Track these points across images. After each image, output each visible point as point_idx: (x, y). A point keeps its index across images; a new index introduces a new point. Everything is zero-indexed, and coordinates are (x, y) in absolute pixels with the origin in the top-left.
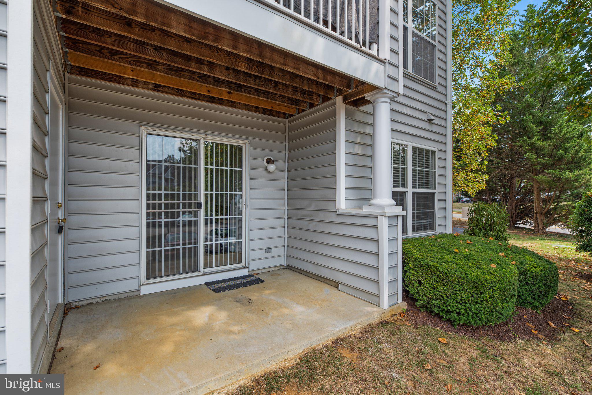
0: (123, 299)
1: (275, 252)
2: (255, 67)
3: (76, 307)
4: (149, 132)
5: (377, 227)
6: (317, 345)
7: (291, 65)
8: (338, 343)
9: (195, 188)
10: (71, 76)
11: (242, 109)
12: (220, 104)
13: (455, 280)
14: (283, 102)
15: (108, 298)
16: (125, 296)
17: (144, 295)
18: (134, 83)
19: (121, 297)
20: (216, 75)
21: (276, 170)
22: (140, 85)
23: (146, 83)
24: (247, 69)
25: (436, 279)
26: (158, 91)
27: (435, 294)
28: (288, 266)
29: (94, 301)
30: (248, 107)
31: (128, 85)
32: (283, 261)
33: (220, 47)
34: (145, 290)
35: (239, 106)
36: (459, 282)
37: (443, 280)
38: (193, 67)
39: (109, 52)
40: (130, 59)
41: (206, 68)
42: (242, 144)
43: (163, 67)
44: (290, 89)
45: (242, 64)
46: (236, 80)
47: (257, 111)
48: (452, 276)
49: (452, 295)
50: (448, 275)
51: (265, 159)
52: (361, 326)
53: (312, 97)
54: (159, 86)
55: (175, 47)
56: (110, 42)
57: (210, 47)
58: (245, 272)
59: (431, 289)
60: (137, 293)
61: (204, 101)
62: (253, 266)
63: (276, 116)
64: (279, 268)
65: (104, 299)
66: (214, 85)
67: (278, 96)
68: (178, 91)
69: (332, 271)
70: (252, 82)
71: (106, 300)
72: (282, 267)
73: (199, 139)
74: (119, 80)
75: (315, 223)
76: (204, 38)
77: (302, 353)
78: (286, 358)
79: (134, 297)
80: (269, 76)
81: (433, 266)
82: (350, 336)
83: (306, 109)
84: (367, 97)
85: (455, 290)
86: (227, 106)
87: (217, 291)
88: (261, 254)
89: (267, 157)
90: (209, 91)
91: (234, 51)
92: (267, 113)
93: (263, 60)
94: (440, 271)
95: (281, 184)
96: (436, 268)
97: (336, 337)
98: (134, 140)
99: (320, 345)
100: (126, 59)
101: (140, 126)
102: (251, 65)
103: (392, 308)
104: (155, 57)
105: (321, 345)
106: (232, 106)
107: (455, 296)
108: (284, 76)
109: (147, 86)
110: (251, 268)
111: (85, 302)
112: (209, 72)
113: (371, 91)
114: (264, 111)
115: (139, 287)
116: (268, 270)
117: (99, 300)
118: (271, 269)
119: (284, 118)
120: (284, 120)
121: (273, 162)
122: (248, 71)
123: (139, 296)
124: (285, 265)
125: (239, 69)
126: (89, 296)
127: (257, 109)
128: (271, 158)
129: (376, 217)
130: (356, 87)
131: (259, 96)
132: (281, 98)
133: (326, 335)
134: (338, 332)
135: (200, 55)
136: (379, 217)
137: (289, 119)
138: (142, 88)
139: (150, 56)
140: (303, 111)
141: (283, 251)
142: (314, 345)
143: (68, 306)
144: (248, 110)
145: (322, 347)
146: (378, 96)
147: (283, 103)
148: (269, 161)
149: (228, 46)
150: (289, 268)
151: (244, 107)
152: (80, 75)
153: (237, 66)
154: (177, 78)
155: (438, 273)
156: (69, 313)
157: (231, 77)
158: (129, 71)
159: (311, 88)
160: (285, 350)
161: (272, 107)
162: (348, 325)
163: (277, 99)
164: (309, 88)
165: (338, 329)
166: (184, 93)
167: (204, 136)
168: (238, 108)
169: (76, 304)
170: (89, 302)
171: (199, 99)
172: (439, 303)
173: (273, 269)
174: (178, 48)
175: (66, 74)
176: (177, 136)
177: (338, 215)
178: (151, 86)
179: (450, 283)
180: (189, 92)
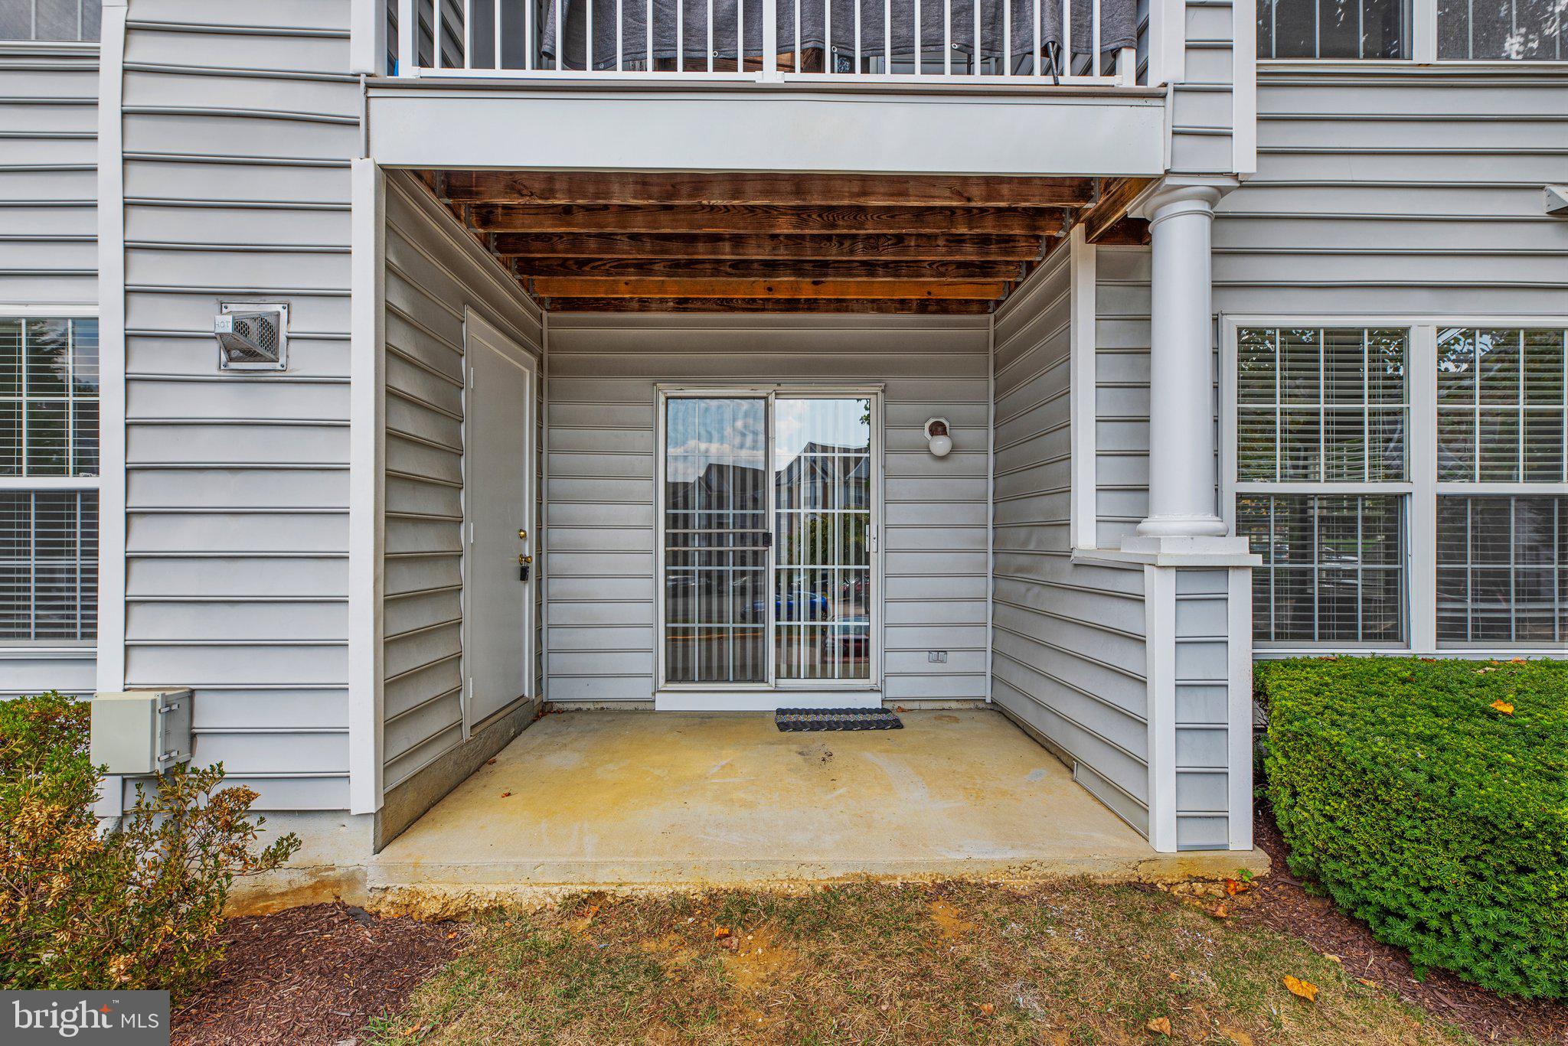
0: (626, 712)
1: (955, 661)
2: (814, 216)
3: (560, 712)
4: (669, 395)
5: (1140, 600)
6: (886, 877)
7: (882, 190)
8: (944, 890)
9: (755, 500)
10: (553, 315)
11: (864, 311)
12: (810, 310)
13: (1398, 797)
14: (943, 275)
15: (604, 705)
16: (631, 707)
17: (660, 712)
18: (644, 305)
19: (626, 709)
20: (748, 255)
21: (954, 449)
22: (654, 305)
23: (662, 301)
24: (795, 227)
25: (1337, 786)
26: (685, 310)
27: (1332, 839)
28: (993, 703)
29: (584, 707)
30: (879, 306)
31: (633, 310)
32: (983, 689)
33: (705, 202)
34: (663, 703)
35: (856, 306)
36: (1414, 809)
37: (1356, 794)
38: (702, 252)
39: (576, 264)
40: (607, 267)
41: (727, 246)
42: (869, 394)
43: (662, 264)
44: (941, 242)
45: (782, 220)
46: (795, 255)
47: (902, 310)
48: (1386, 784)
49: (1386, 852)
50: (1371, 776)
51: (927, 425)
52: (1049, 871)
53: (1012, 244)
54: (686, 300)
55: (644, 227)
56: (561, 247)
57: (692, 209)
58: (873, 701)
59: (1322, 820)
60: (649, 706)
61: (774, 310)
62: (897, 689)
63: (959, 312)
64: (972, 705)
65: (599, 706)
66: (765, 276)
67: (926, 265)
68: (722, 302)
69: (1065, 724)
70: (834, 250)
71: (602, 708)
72: (981, 705)
73: (765, 395)
74: (619, 305)
75: (1036, 589)
76: (670, 197)
77: (838, 879)
78: (794, 876)
79: (644, 712)
80: (850, 227)
81: (1325, 740)
82: (995, 886)
83: (1019, 279)
84: (1132, 211)
85: (1402, 837)
86: (827, 311)
87: (783, 727)
88: (920, 662)
89: (932, 421)
90: (770, 289)
91: (736, 202)
92: (930, 308)
93: (805, 200)
94: (1344, 760)
95: (975, 486)
96: (1333, 750)
97: (951, 873)
98: (642, 412)
99: (895, 878)
100: (602, 268)
101: (654, 384)
102: (804, 216)
103: (1182, 855)
104: (630, 254)
105: (899, 879)
106: (838, 311)
107: (1398, 856)
108: (892, 217)
109: (664, 306)
110: (890, 694)
111: (572, 706)
112: (733, 254)
113: (1140, 191)
114: (923, 307)
115: (654, 694)
116: (938, 705)
117: (591, 706)
118: (946, 705)
119: (984, 311)
120: (983, 317)
121: (944, 432)
122: (799, 231)
123: (653, 712)
124: (988, 700)
125: (778, 231)
126: (576, 696)
127: (903, 305)
128: (943, 420)
129: (1137, 569)
130: (1105, 190)
131: (873, 275)
132: (934, 266)
133: (916, 859)
134: (957, 863)
135: (692, 227)
136: (1146, 568)
137: (996, 312)
138: (657, 310)
139: (623, 253)
140: (1017, 284)
141: (983, 662)
142: (877, 872)
143: (548, 708)
144: (880, 310)
145: (899, 884)
146: (1155, 201)
147: (944, 279)
148: (938, 429)
149: (722, 197)
150: (997, 710)
151: (870, 305)
152: (563, 309)
153: (772, 226)
154: (690, 279)
155: (1340, 766)
156: (544, 718)
157: (782, 250)
158: (622, 287)
159: (977, 227)
160: (794, 858)
161: (929, 293)
162: (997, 857)
163: (924, 271)
164: (971, 228)
165: (960, 857)
166: (734, 304)
167: (775, 387)
168: (853, 311)
169: (560, 706)
170: (577, 706)
171: (763, 310)
172: (1346, 872)
173: (954, 705)
174: (649, 227)
175: (545, 313)
176: (721, 395)
177: (1075, 565)
178: (672, 304)
179: (1380, 806)
180: (744, 299)
